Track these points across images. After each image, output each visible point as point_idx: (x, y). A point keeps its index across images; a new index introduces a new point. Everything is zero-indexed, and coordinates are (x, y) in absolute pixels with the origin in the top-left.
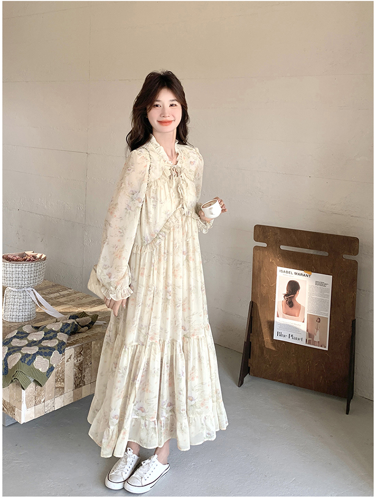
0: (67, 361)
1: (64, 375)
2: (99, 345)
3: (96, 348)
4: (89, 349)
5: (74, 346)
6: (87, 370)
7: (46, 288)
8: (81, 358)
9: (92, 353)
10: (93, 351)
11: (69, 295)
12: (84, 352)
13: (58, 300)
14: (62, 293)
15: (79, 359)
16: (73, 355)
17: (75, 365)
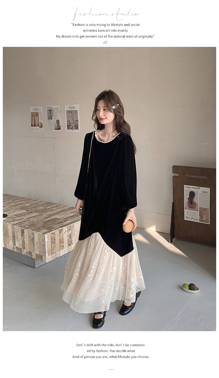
0: (64, 233)
1: (63, 240)
2: (78, 225)
3: (76, 227)
4: (73, 227)
5: (67, 226)
6: (73, 237)
7: (44, 204)
8: (70, 232)
9: (75, 229)
10: (75, 228)
11: (57, 206)
12: (71, 229)
13: (52, 209)
14: (53, 206)
15: (69, 232)
16: (66, 231)
17: (68, 235)
